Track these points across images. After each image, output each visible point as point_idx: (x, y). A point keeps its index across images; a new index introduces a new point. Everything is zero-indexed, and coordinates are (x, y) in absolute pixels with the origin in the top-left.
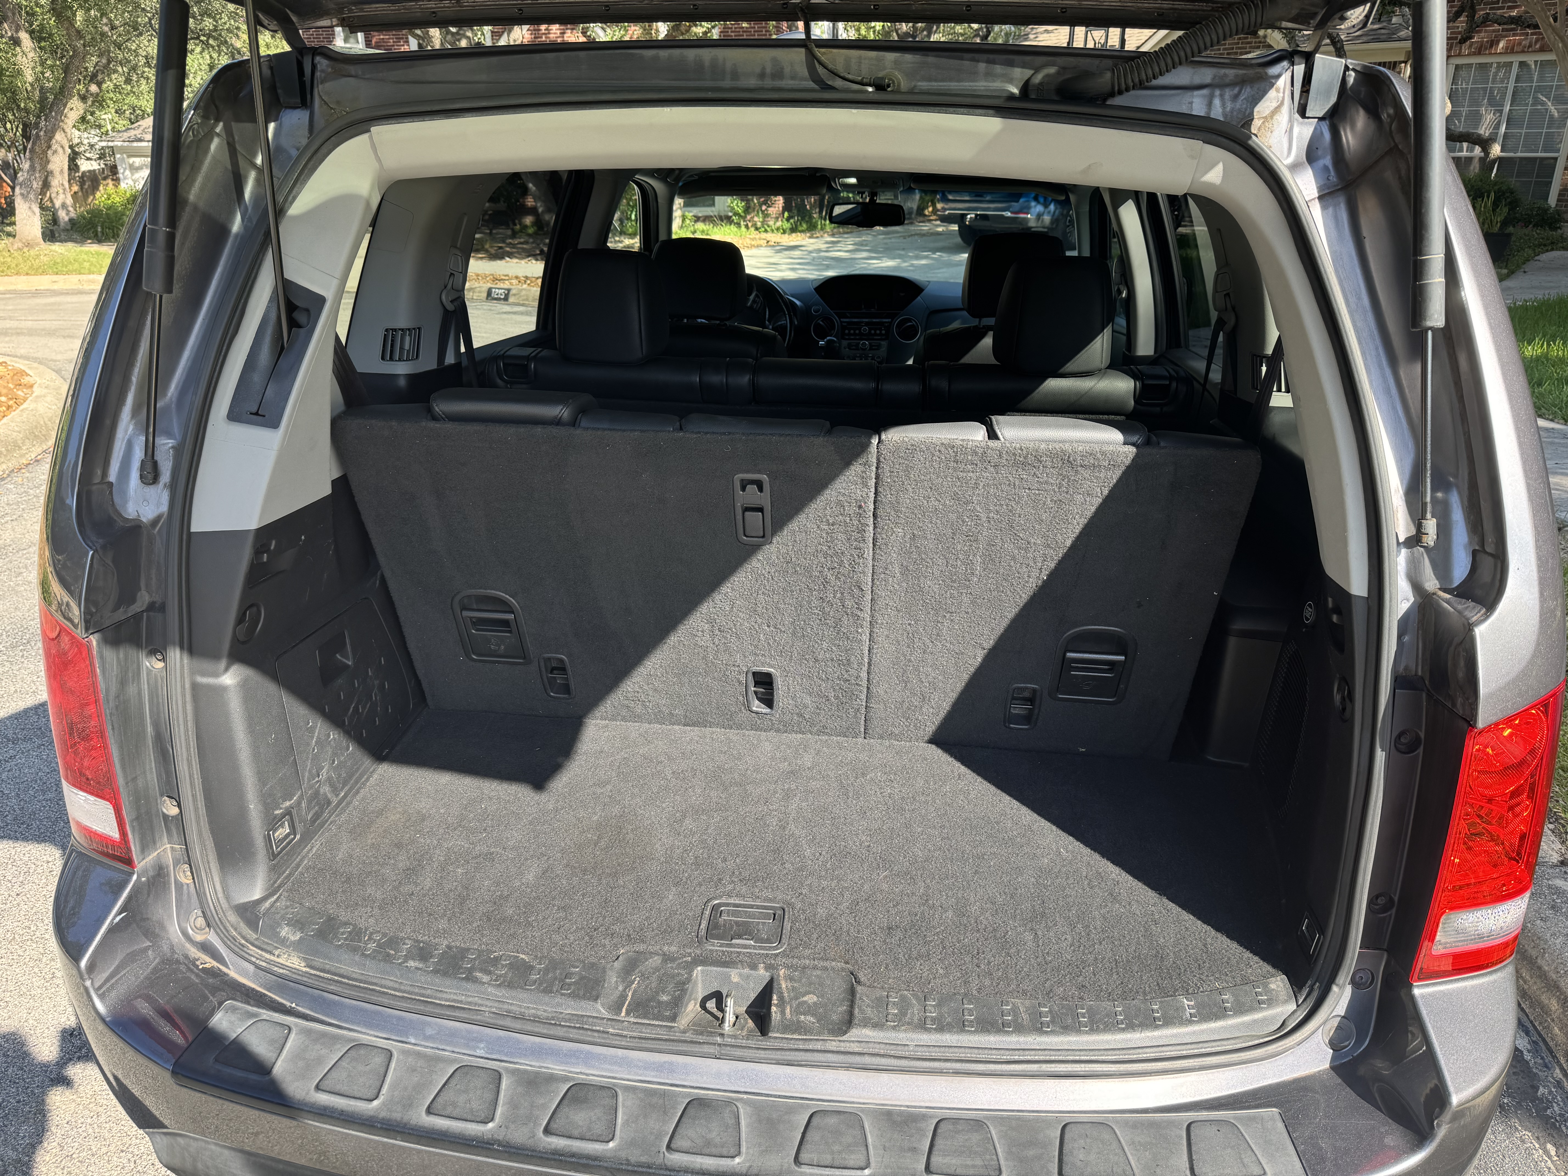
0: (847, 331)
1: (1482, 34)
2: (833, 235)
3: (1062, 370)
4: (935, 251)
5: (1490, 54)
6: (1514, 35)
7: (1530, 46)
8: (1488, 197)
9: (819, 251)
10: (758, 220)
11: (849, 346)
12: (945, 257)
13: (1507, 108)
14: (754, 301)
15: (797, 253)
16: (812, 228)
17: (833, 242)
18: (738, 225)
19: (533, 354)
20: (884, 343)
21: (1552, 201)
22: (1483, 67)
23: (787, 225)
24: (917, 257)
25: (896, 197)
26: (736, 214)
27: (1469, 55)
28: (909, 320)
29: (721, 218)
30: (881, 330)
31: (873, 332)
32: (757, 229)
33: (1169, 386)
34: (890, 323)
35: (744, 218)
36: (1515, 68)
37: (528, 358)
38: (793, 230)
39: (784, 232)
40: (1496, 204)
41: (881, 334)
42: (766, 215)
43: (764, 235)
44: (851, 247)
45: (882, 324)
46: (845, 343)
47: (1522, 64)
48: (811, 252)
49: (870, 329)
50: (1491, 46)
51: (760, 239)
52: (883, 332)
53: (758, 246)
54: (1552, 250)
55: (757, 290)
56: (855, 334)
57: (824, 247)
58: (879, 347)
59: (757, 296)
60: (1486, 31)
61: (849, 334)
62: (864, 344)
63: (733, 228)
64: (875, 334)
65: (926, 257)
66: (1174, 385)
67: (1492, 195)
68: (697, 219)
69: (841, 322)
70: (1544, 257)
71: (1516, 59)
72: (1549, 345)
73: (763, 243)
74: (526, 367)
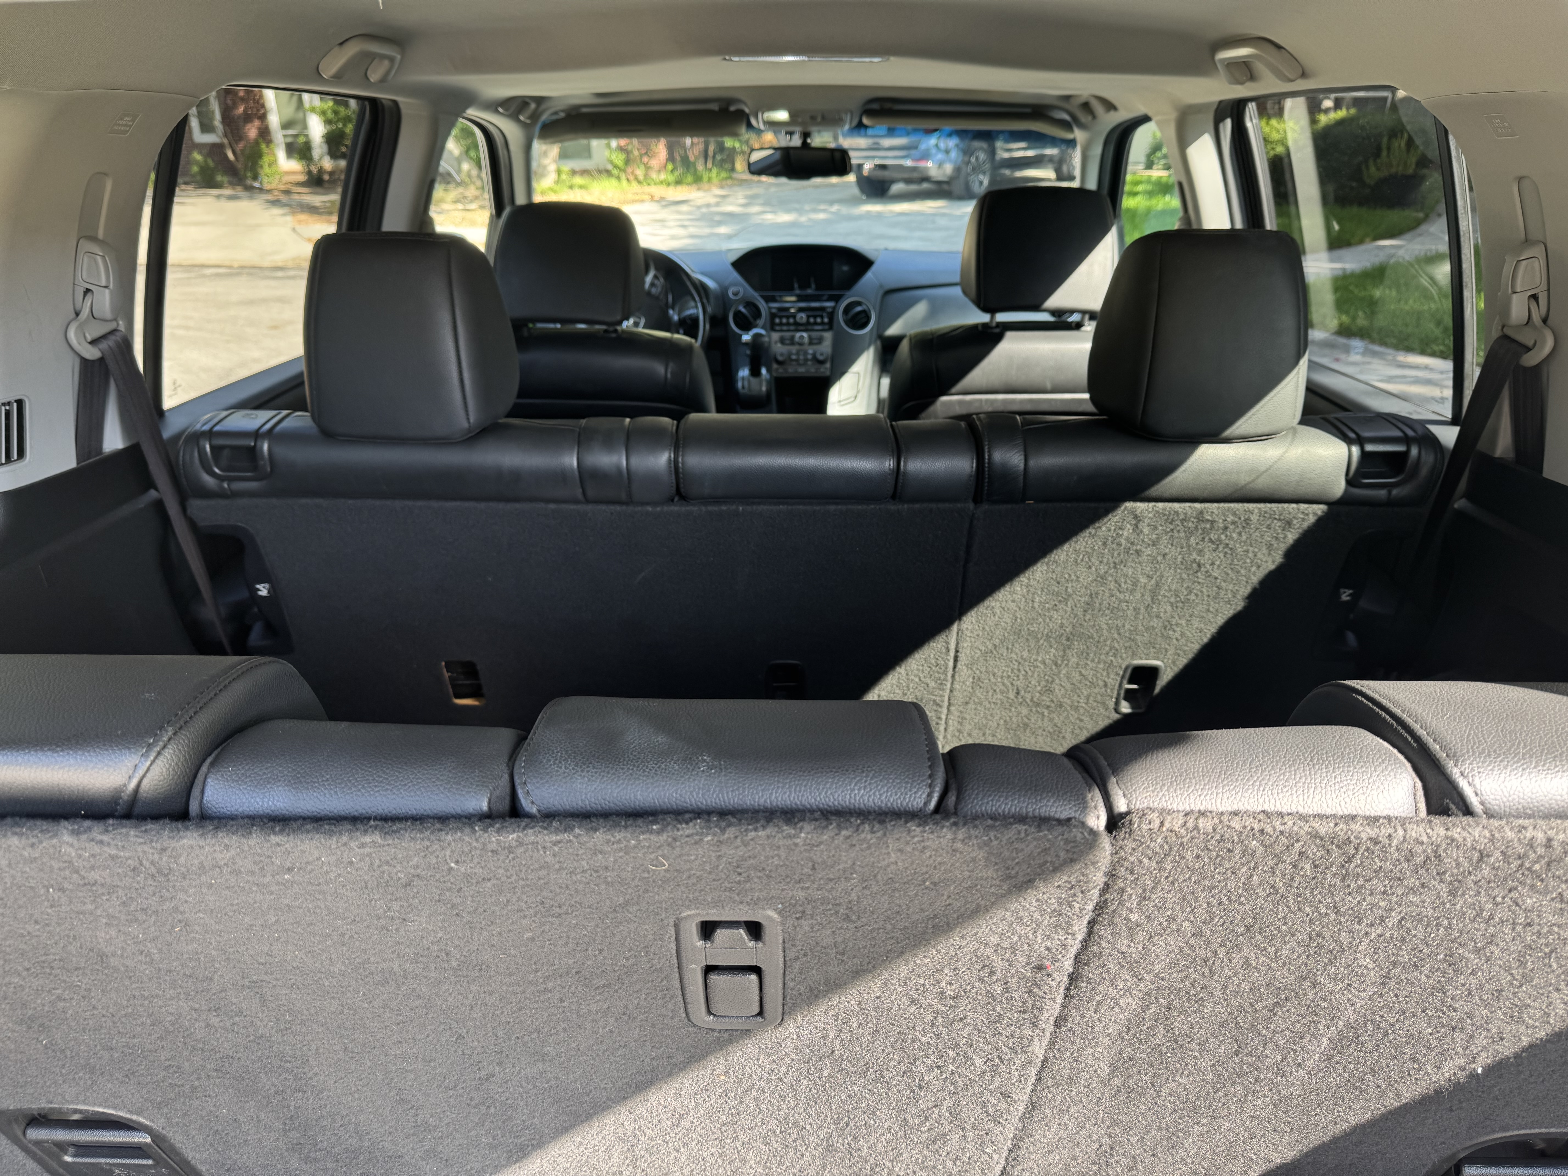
0: (777, 321)
2: (722, 187)
3: (1228, 433)
4: (832, 203)
9: (708, 205)
10: (640, 172)
11: (782, 341)
12: (844, 210)
14: (652, 284)
15: (684, 208)
16: (698, 179)
17: (724, 197)
18: (618, 178)
19: (268, 426)
20: (828, 336)
23: (671, 178)
24: (815, 211)
25: (836, 138)
26: (616, 167)
28: (859, 303)
29: (600, 172)
30: (822, 317)
31: (812, 320)
32: (639, 182)
33: (1405, 455)
34: (834, 308)
35: (624, 171)
37: (257, 435)
38: (678, 182)
39: (669, 184)
41: (822, 323)
42: (648, 168)
43: (647, 189)
44: (742, 201)
45: (823, 309)
46: (775, 336)
48: (699, 207)
49: (808, 317)
51: (643, 193)
52: (826, 320)
53: (642, 201)
55: (657, 269)
56: (788, 324)
57: (713, 200)
58: (820, 340)
59: (655, 277)
61: (781, 324)
62: (802, 337)
63: (614, 182)
64: (815, 323)
65: (824, 211)
66: (1414, 451)
68: (574, 172)
69: (770, 308)
73: (647, 197)
74: (252, 453)
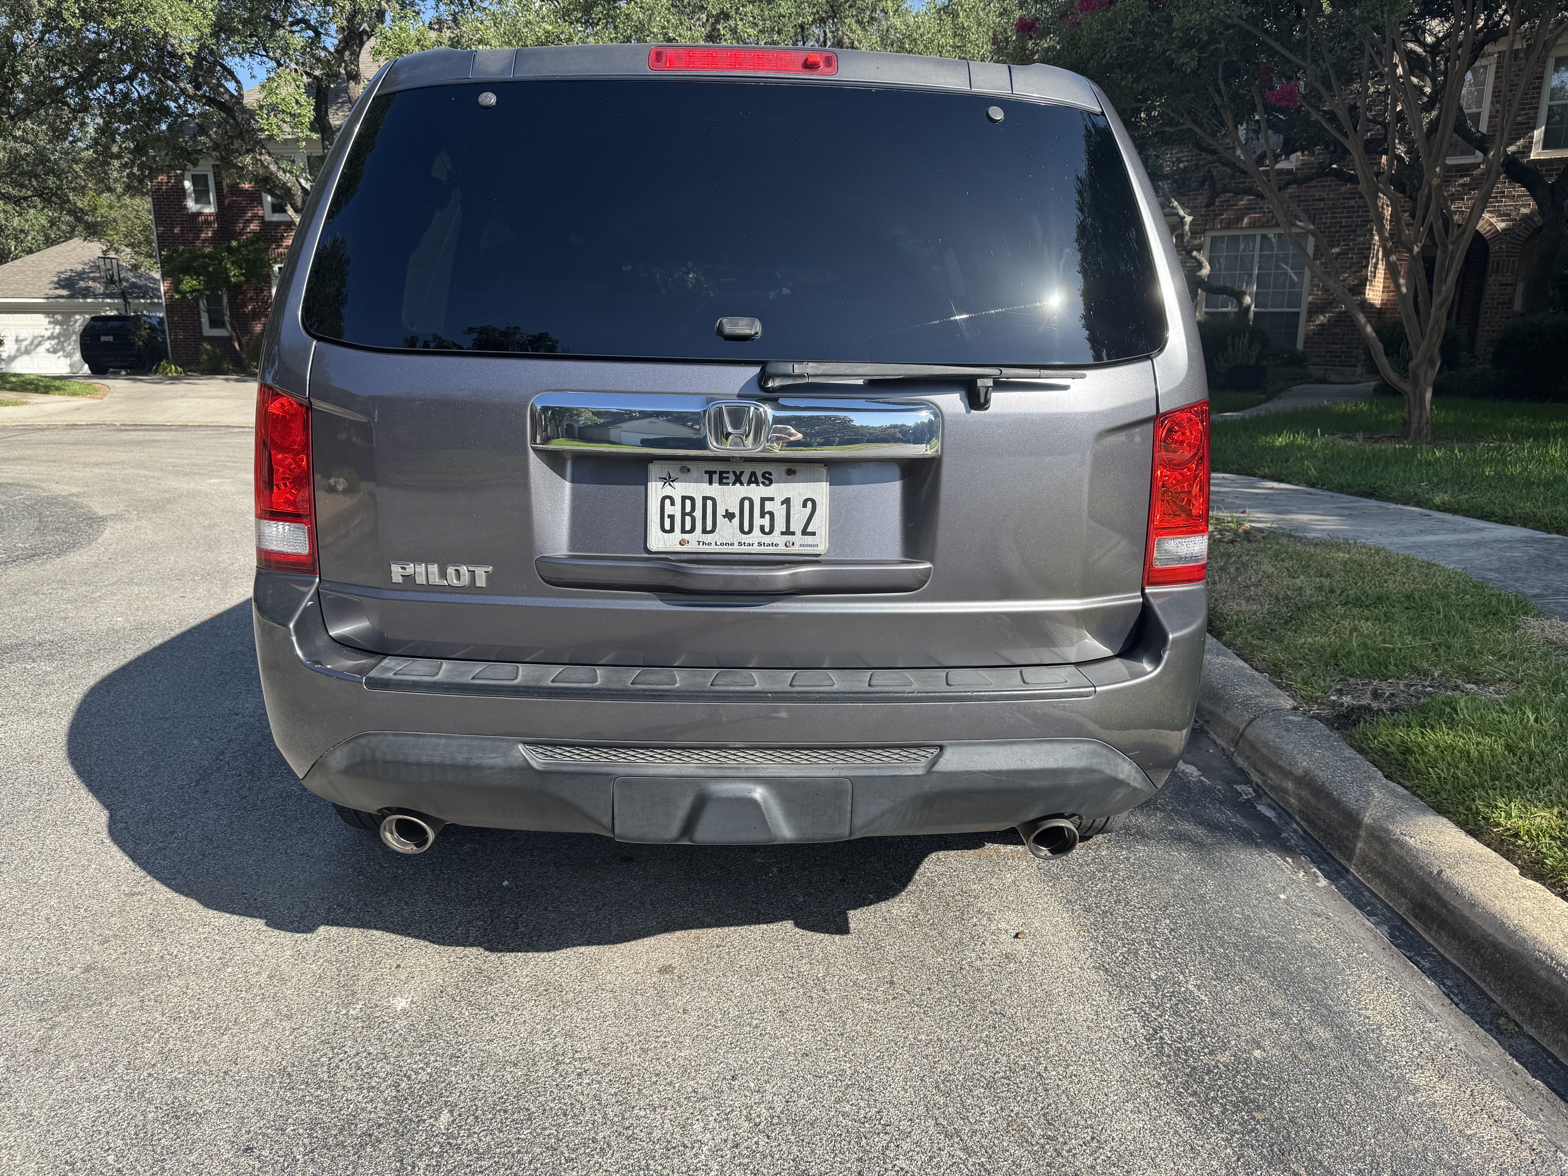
1: (1229, 212)
5: (1238, 228)
6: (1255, 213)
7: (1268, 222)
8: (1244, 336)
13: (1256, 272)
21: (1300, 345)
22: (1235, 239)
27: (1221, 229)
36: (1258, 238)
40: (1251, 343)
47: (1264, 237)
50: (1238, 222)
54: (1301, 383)
60: (1232, 210)
67: (1247, 335)
70: (1295, 388)
71: (1259, 232)
72: (1294, 436)
